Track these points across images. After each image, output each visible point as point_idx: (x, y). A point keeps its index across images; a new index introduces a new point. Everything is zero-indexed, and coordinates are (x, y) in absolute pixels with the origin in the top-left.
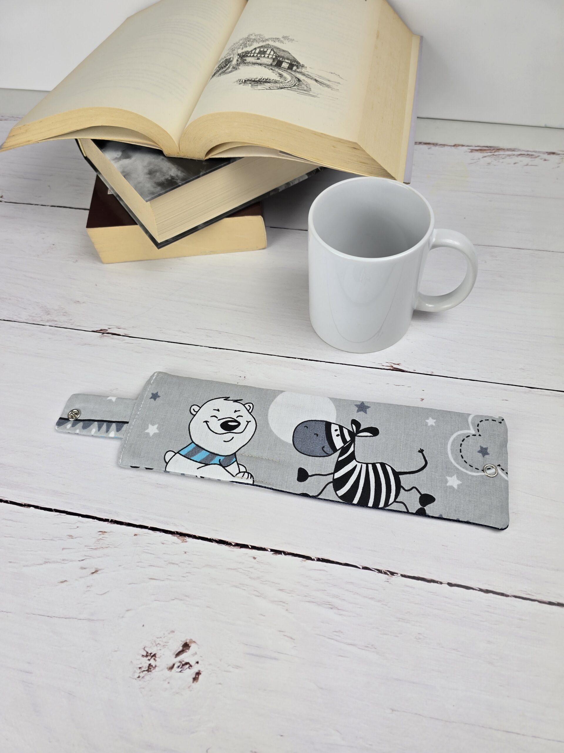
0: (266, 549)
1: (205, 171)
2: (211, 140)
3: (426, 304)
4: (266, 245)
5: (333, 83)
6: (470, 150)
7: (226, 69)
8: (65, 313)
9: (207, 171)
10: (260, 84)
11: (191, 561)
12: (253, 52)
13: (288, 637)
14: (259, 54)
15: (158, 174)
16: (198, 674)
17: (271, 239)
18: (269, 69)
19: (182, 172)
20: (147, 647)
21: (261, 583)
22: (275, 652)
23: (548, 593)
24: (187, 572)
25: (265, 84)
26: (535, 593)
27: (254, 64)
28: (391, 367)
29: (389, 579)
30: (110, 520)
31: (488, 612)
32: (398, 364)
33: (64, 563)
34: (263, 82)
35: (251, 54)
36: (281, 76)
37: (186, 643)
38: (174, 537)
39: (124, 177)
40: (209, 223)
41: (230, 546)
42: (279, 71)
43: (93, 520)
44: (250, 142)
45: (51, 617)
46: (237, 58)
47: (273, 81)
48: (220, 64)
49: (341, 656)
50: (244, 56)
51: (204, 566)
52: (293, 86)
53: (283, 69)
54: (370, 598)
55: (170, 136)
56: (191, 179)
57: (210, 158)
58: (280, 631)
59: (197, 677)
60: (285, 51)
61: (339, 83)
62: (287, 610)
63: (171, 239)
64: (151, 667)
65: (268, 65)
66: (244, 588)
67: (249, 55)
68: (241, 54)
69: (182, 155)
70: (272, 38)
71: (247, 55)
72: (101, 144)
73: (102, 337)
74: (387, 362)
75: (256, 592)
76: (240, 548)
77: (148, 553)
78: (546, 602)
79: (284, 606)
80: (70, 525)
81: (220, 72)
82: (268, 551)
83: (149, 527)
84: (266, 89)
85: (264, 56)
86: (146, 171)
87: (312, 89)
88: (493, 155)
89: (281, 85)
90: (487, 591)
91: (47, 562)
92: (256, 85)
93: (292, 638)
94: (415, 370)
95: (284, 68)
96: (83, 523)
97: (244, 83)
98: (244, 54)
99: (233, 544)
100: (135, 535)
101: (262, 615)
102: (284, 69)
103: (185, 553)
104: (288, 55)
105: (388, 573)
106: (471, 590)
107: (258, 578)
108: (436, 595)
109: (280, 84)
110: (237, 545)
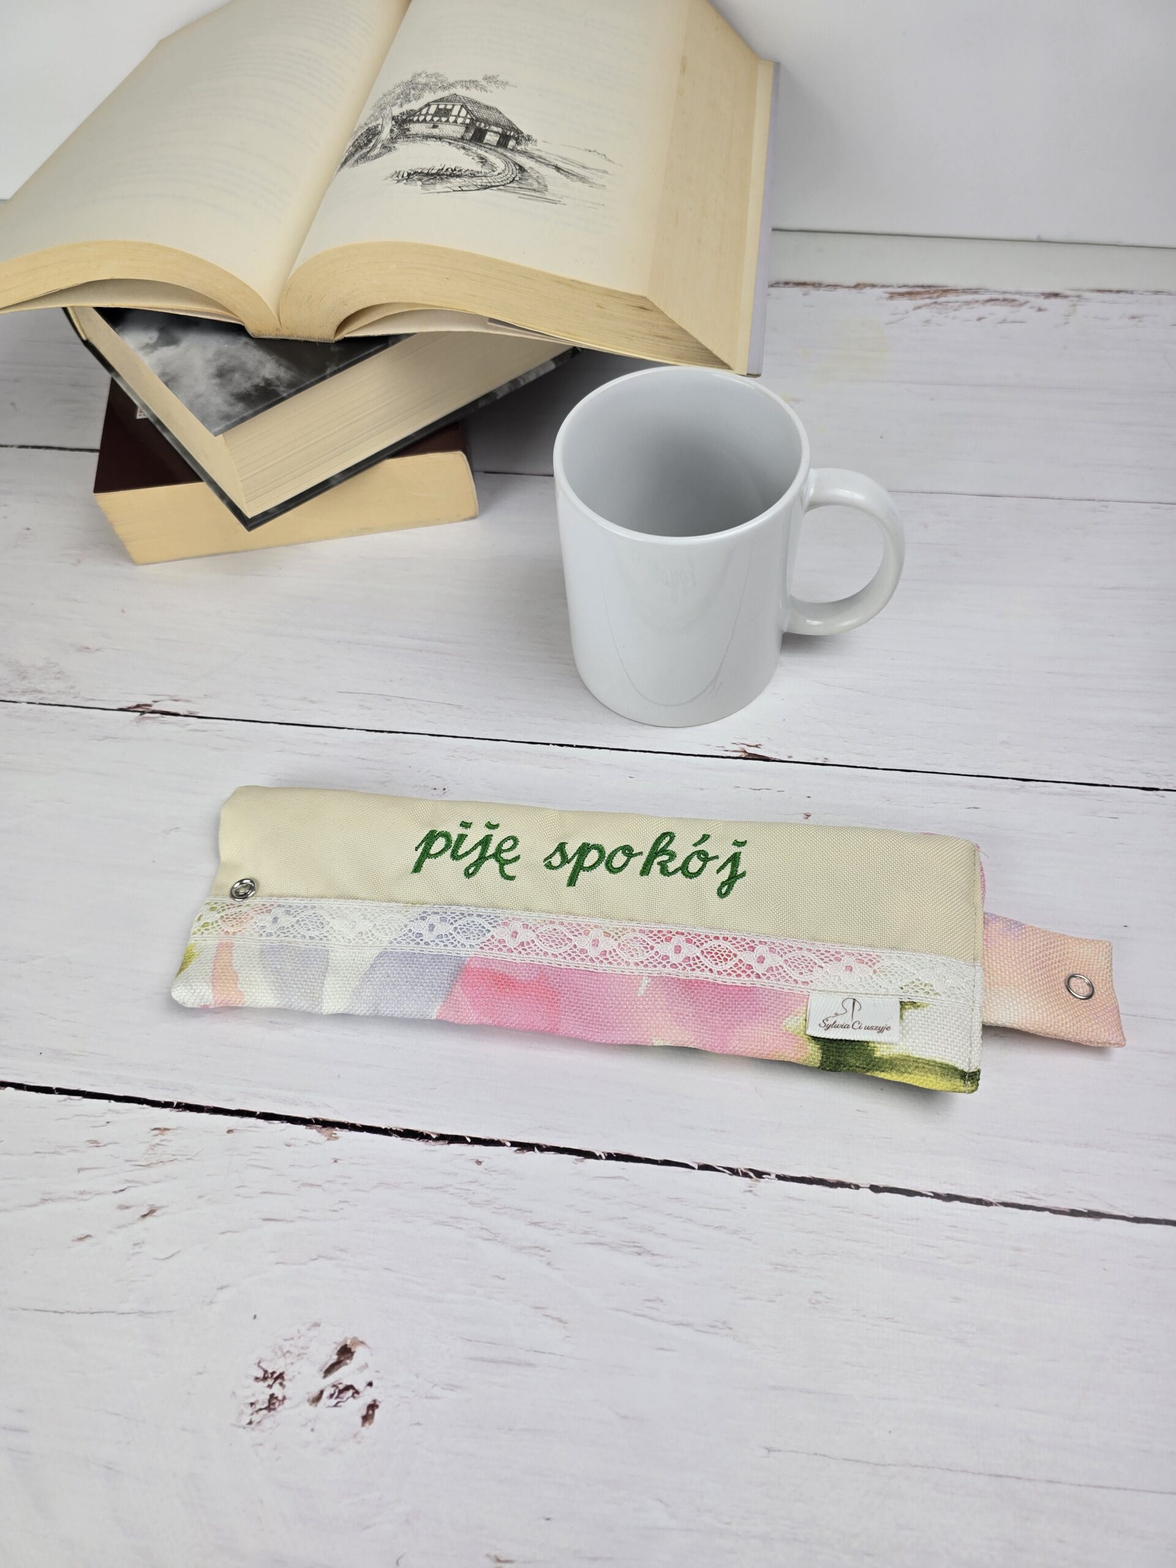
0: (502, 1142)
1: (337, 365)
2: (344, 302)
3: (808, 621)
4: (478, 510)
5: (593, 171)
6: (888, 295)
7: (368, 149)
8: (59, 673)
9: (341, 366)
10: (440, 181)
11: (350, 1178)
12: (424, 111)
13: (554, 1318)
14: (436, 116)
15: (237, 376)
16: (373, 1407)
17: (486, 499)
18: (458, 148)
19: (289, 368)
20: (264, 1360)
21: (494, 1212)
22: (528, 1351)
23: (1069, 1192)
24: (340, 1202)
25: (452, 180)
26: (1044, 1194)
27: (427, 137)
28: (743, 753)
29: (752, 1185)
30: (175, 1105)
31: (952, 1238)
32: (757, 746)
33: (82, 1200)
34: (447, 175)
35: (419, 116)
36: (483, 161)
37: (346, 1345)
38: (311, 1130)
39: (166, 384)
40: (353, 473)
41: (427, 1141)
42: (479, 152)
43: (140, 1106)
44: (424, 303)
45: (61, 1313)
46: (390, 125)
47: (467, 173)
48: (356, 138)
49: (662, 1349)
50: (404, 121)
51: (376, 1186)
52: (508, 182)
53: (487, 146)
54: (717, 1227)
55: (257, 295)
56: (308, 383)
57: (345, 338)
58: (536, 1308)
59: (370, 1415)
60: (490, 108)
61: (605, 172)
62: (549, 1264)
63: (274, 509)
64: (274, 1401)
65: (455, 140)
66: (459, 1226)
67: (415, 119)
68: (398, 116)
69: (286, 333)
70: (462, 81)
71: (411, 118)
72: (115, 317)
73: (140, 720)
74: (735, 744)
75: (485, 1231)
76: (449, 1143)
77: (258, 1167)
78: (1066, 1210)
79: (541, 1256)
80: (92, 1119)
81: (357, 156)
82: (507, 1146)
83: (258, 1113)
84: (454, 191)
85: (447, 121)
86: (212, 370)
87: (549, 187)
88: (936, 303)
89: (485, 180)
90: (949, 1198)
91: (46, 1200)
92: (432, 184)
93: (560, 1321)
94: (791, 757)
95: (489, 144)
96: (118, 1112)
97: (407, 180)
98: (404, 117)
99: (434, 1136)
100: (230, 1131)
101: (498, 1277)
102: (490, 147)
103: (335, 1161)
104: (497, 115)
105: (751, 1174)
106: (918, 1198)
107: (488, 1202)
108: (848, 1212)
109: (483, 178)
110: (442, 1138)
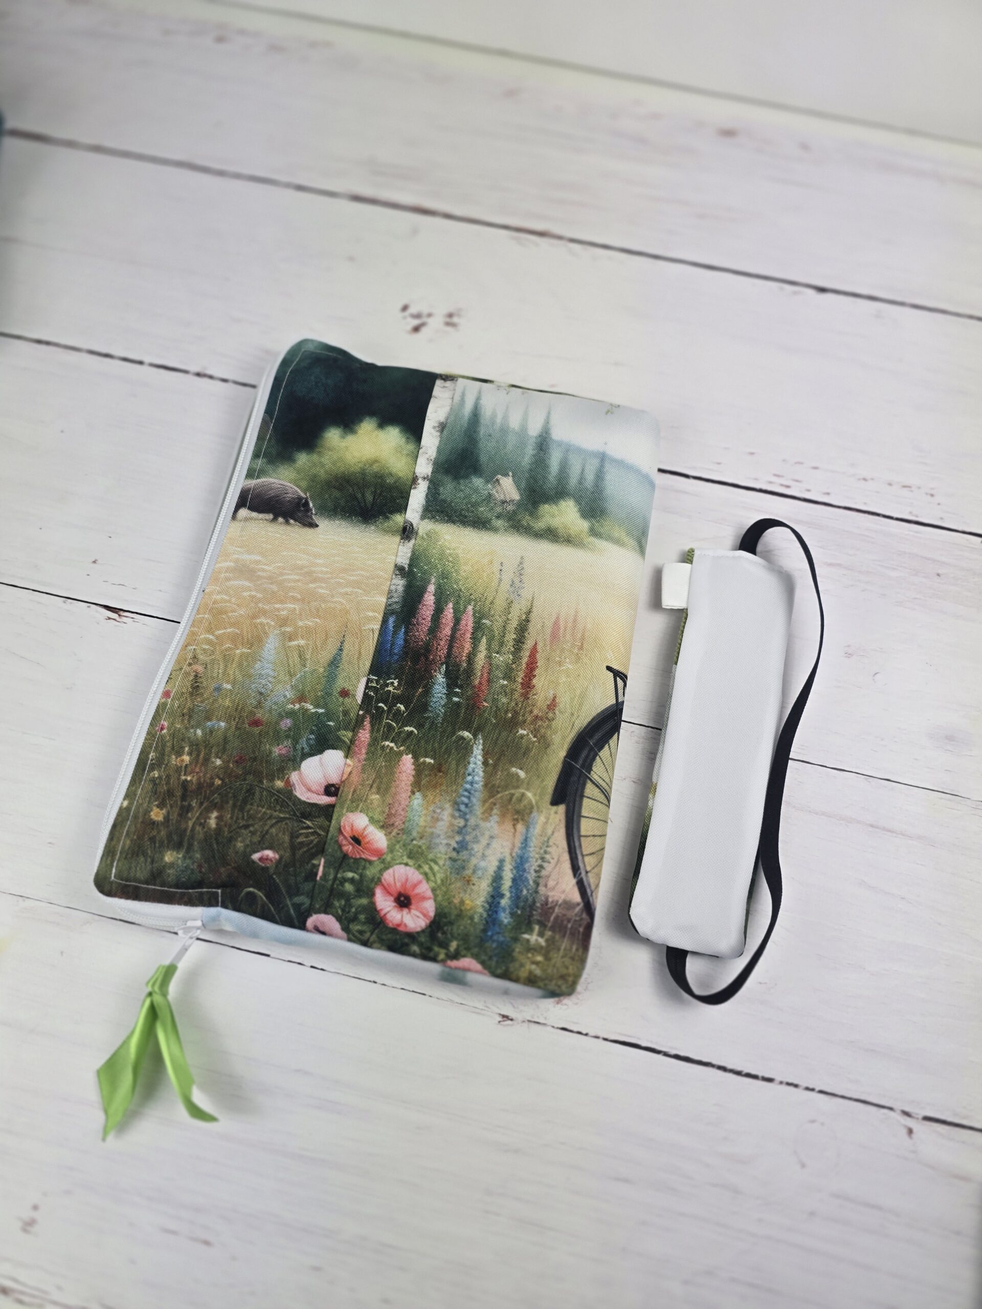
16: (404, 310)
20: (455, 331)
28: (120, 614)
32: (109, 618)
37: (416, 333)
59: (405, 307)
64: (450, 316)
